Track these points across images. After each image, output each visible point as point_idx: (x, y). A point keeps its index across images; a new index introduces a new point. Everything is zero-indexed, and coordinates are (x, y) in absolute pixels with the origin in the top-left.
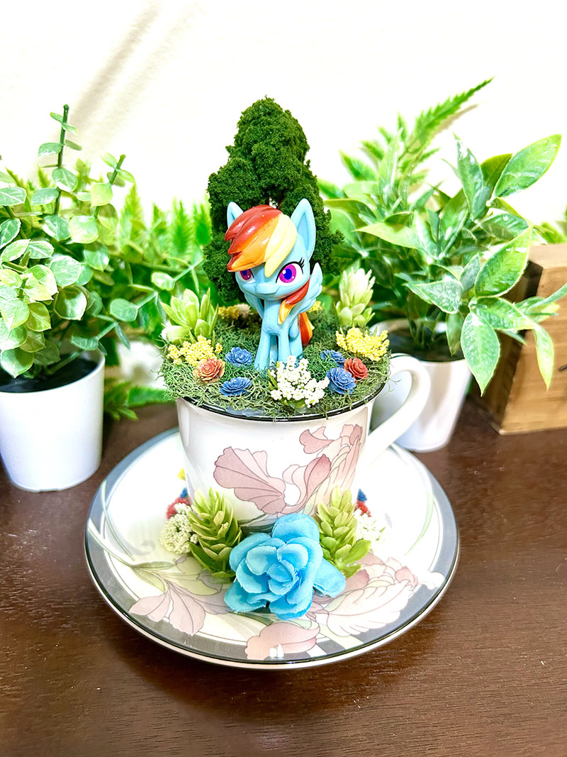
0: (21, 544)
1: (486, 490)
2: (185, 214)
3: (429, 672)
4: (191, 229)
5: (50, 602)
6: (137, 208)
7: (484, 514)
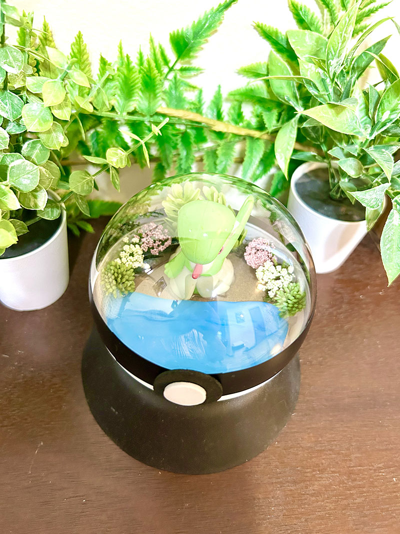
0: (13, 365)
1: (367, 315)
2: (131, 66)
3: (316, 487)
4: (137, 79)
5: (41, 421)
6: (84, 54)
7: (364, 340)
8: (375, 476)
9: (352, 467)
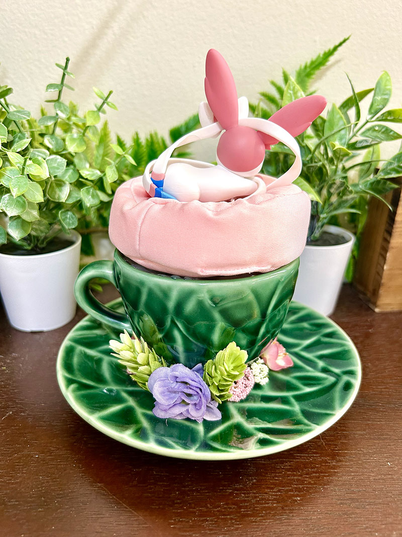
2: (140, 141)
4: (144, 152)
8: (364, 459)
9: (337, 450)
